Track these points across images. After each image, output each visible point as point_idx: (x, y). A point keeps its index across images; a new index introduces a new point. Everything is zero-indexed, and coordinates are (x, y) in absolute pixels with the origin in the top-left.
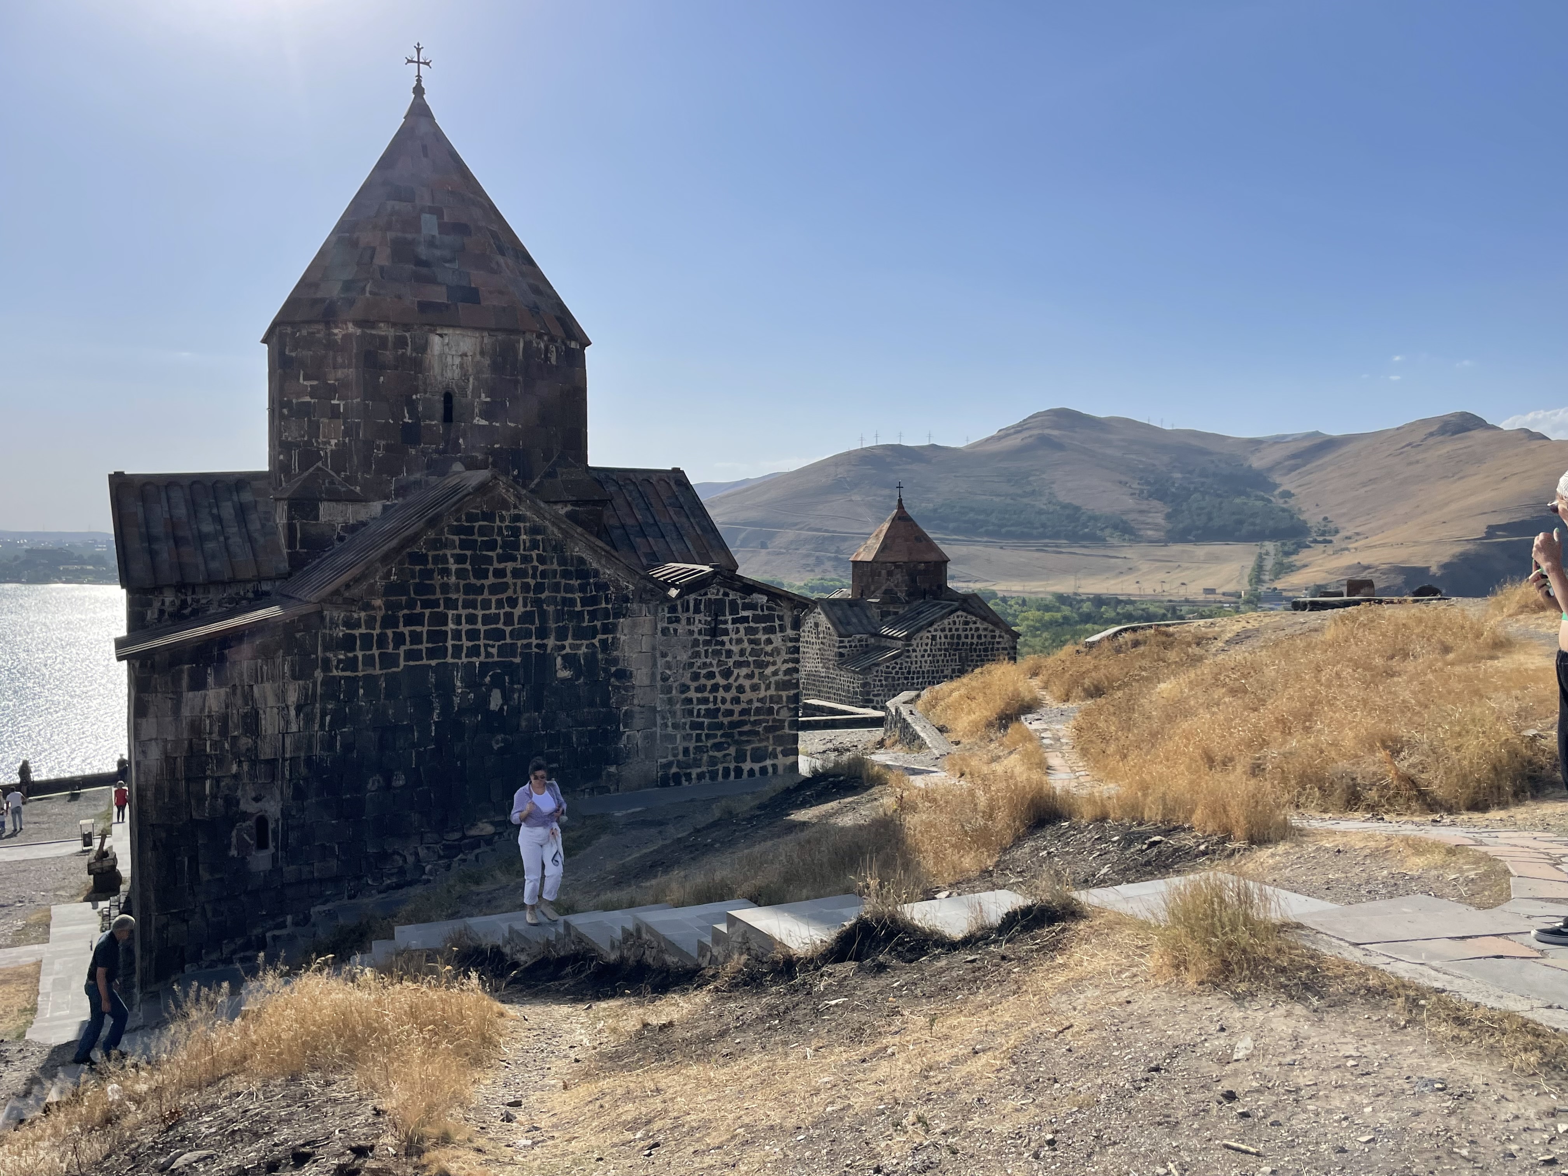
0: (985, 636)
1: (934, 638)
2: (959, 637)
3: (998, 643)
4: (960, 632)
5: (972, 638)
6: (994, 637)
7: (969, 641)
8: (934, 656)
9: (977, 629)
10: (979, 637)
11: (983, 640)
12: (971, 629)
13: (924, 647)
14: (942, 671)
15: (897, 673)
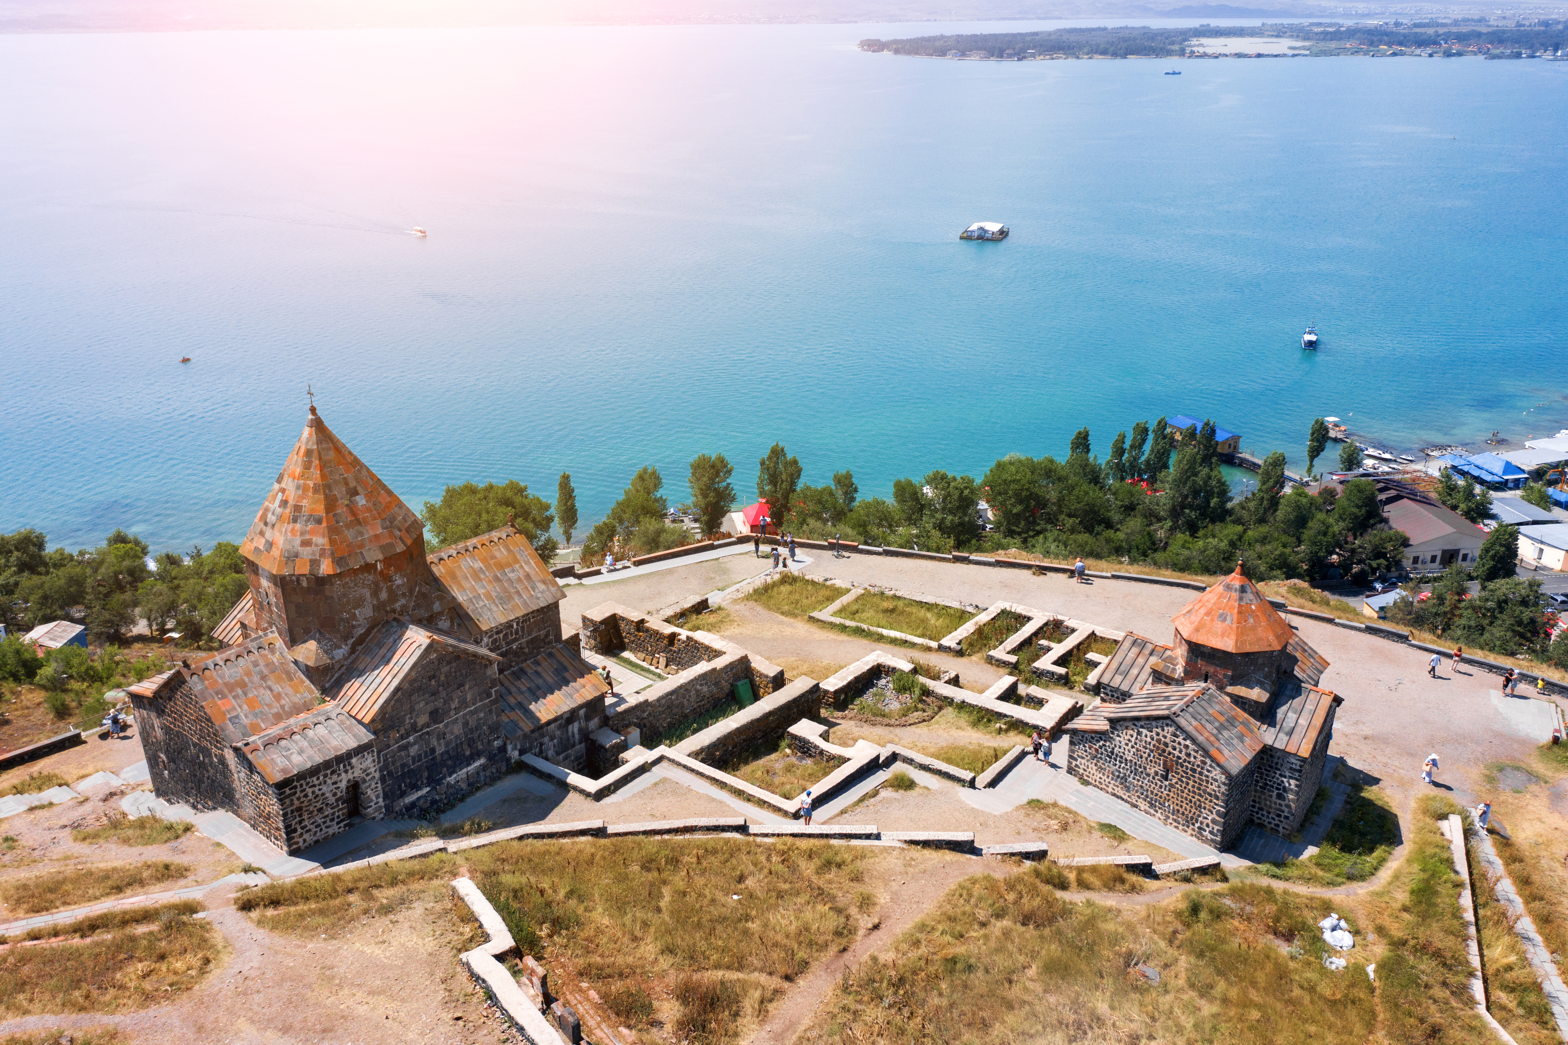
0: (1195, 757)
1: (1139, 733)
2: (1166, 745)
3: (1208, 771)
4: (1168, 740)
5: (1180, 752)
6: (1204, 763)
7: (1176, 753)
8: (1138, 750)
9: (1187, 747)
10: (1188, 755)
11: (1192, 759)
12: (1179, 743)
13: (1128, 737)
14: (1145, 768)
15: (1101, 747)
